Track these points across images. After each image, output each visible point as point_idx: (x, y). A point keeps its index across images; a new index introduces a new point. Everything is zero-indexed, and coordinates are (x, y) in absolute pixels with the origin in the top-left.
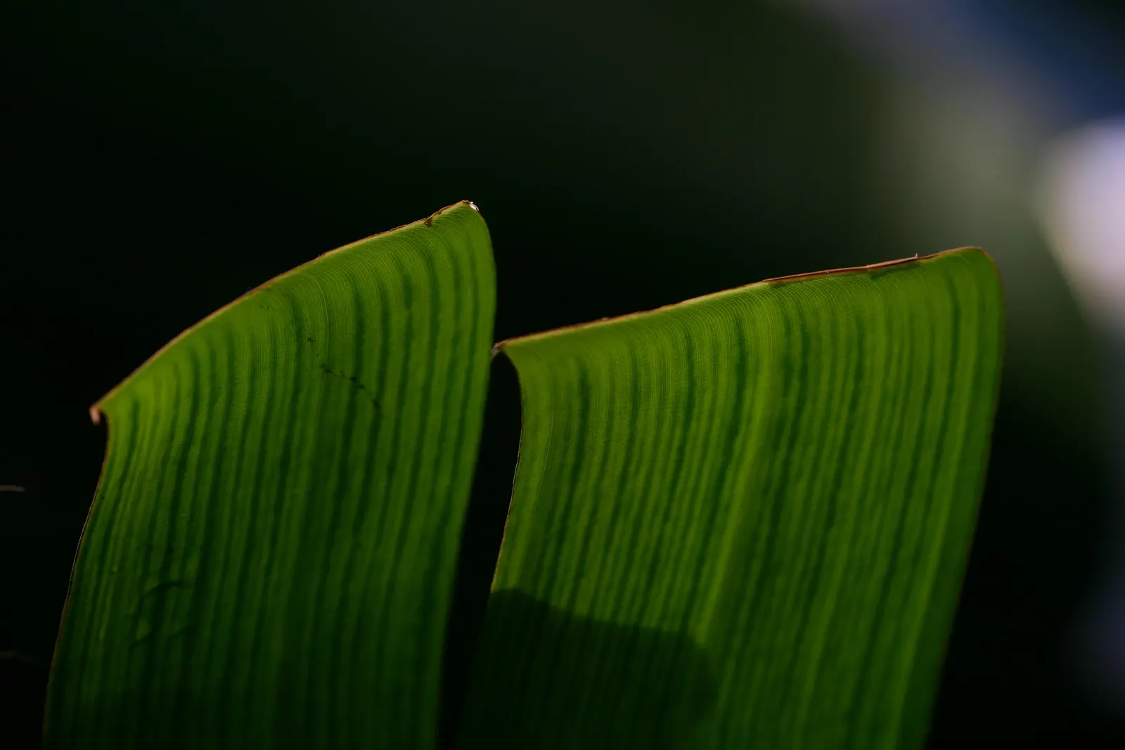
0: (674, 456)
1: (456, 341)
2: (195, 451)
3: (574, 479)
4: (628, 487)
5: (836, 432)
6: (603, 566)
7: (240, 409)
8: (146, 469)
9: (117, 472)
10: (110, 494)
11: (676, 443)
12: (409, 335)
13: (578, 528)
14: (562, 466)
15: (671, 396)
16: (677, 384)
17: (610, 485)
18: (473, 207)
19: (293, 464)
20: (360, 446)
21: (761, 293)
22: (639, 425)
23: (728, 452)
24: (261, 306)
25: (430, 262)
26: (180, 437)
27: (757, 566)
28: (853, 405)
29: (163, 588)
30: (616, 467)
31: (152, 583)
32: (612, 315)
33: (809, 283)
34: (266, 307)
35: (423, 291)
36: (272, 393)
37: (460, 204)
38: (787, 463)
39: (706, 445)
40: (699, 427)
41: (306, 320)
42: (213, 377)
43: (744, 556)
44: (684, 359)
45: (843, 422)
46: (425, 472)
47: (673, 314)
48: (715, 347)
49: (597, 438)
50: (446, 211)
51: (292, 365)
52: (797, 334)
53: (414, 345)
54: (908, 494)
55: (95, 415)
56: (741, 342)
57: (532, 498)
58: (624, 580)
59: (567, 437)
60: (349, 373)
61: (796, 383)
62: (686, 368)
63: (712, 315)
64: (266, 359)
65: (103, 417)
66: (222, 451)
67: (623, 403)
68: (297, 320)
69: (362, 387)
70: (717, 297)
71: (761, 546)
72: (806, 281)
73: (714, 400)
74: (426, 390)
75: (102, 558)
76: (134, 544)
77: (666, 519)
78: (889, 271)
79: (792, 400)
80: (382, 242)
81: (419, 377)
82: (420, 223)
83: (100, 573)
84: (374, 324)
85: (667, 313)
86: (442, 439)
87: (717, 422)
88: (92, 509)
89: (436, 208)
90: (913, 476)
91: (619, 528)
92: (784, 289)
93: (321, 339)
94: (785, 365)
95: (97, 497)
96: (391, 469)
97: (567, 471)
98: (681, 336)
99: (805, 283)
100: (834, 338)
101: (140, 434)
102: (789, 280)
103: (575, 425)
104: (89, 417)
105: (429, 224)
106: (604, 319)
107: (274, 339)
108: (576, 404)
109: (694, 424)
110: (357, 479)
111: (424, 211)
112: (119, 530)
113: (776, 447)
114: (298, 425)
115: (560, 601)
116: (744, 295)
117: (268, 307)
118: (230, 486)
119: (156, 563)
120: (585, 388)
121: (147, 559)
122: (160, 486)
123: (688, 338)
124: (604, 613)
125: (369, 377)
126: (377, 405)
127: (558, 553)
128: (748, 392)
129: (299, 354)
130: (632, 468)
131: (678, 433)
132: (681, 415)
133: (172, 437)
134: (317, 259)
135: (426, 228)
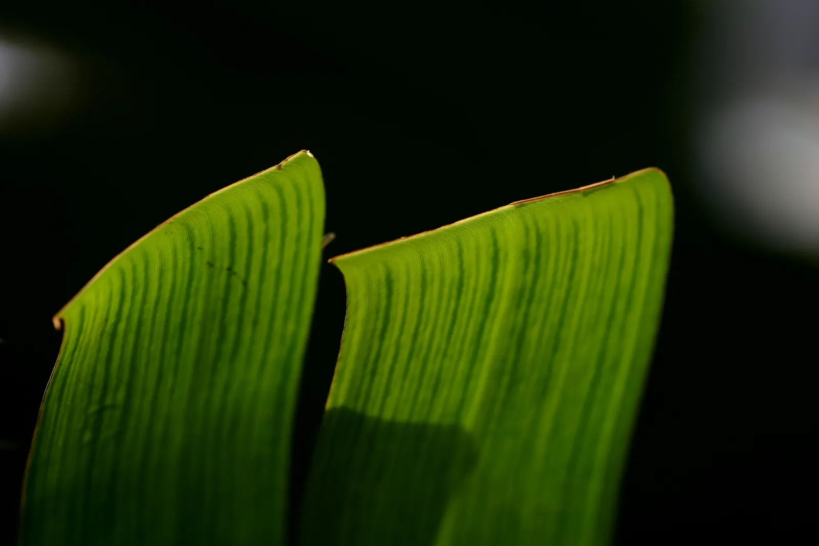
0: (450, 317)
1: (298, 239)
2: (122, 326)
3: (382, 337)
4: (419, 339)
5: (559, 294)
6: (402, 388)
7: (153, 295)
8: (90, 341)
9: (70, 347)
10: (65, 362)
11: (451, 310)
12: (266, 239)
13: (385, 367)
14: (374, 330)
15: (447, 282)
16: (452, 273)
17: (406, 339)
18: (309, 154)
19: (188, 325)
20: (234, 309)
21: (508, 212)
22: (427, 300)
23: (486, 311)
24: (166, 233)
25: (280, 191)
26: (112, 319)
27: (506, 380)
28: (572, 276)
29: (101, 410)
30: (410, 328)
31: (94, 408)
32: (408, 234)
33: (541, 203)
34: (169, 233)
35: (276, 211)
36: (174, 285)
37: (300, 153)
38: (526, 315)
39: (471, 309)
40: (466, 299)
41: (197, 237)
42: (135, 280)
43: (497, 374)
44: (457, 258)
45: (564, 287)
46: (278, 323)
47: (448, 231)
48: (478, 248)
49: (398, 312)
50: (291, 159)
51: (188, 265)
52: (533, 235)
53: (270, 245)
54: (609, 327)
55: (56, 323)
56: (495, 243)
57: (354, 350)
58: (416, 396)
59: (377, 312)
60: (226, 264)
61: (532, 266)
62: (459, 263)
63: (475, 229)
64: (170, 264)
65: (62, 322)
66: (140, 323)
67: (415, 288)
68: (191, 239)
69: (235, 273)
70: (479, 217)
71: (509, 366)
72: (539, 201)
73: (477, 281)
74: (279, 272)
75: (60, 399)
76: (81, 386)
77: (445, 356)
78: (594, 191)
79: (530, 276)
80: (248, 183)
81: (273, 263)
82: (274, 168)
83: (59, 406)
84: (242, 234)
85: (444, 230)
86: (289, 301)
87: (479, 295)
88: (54, 372)
89: (284, 158)
90: (612, 317)
91: (413, 365)
92: (524, 208)
93: (207, 247)
94: (526, 254)
95: (57, 364)
96: (255, 323)
97: (378, 333)
98: (454, 244)
99: (538, 203)
100: (558, 236)
101: (85, 324)
102: (528, 202)
103: (383, 303)
104: (52, 324)
105: (280, 168)
106: (402, 238)
107: (175, 250)
108: (384, 291)
109: (463, 297)
110: (232, 330)
111: (276, 160)
112: (72, 380)
113: (518, 306)
114: (192, 301)
115: (373, 411)
116: (497, 215)
117: (171, 233)
118: (146, 342)
119: (96, 395)
120: (390, 282)
121: (90, 394)
122: (99, 350)
123: (459, 244)
124: (403, 417)
125: (240, 268)
126: (245, 284)
127: (372, 381)
128: (500, 275)
129: (192, 258)
130: (422, 327)
131: (453, 303)
132: (455, 292)
133: (107, 320)
134: (204, 199)
135: (278, 171)
